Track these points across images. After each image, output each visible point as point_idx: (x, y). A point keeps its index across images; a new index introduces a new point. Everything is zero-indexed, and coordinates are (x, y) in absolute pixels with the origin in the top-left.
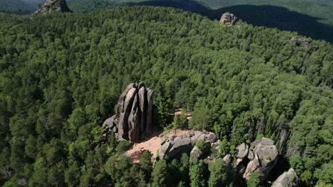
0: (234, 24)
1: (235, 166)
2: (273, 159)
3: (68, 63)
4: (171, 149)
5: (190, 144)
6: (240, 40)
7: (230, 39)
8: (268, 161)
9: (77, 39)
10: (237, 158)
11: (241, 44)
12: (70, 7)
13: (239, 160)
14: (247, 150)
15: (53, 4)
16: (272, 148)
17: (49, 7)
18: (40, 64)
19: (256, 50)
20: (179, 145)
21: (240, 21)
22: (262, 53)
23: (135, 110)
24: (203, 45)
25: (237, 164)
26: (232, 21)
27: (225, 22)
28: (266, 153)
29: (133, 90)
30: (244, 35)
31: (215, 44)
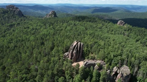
0: (123, 25)
1: (112, 75)
2: (128, 74)
3: (54, 34)
4: (87, 64)
5: (95, 64)
6: (125, 32)
7: (121, 31)
8: (126, 75)
9: (58, 26)
10: (113, 72)
11: (125, 33)
12: (57, 15)
13: (114, 73)
14: (117, 69)
15: (51, 14)
16: (128, 70)
17: (50, 15)
18: (44, 34)
19: (132, 36)
20: (90, 63)
21: (126, 24)
22: (135, 38)
23: (76, 49)
24: (108, 32)
25: (113, 74)
26: (123, 24)
27: (119, 24)
28: (125, 72)
29: (76, 43)
30: (127, 30)
31: (113, 32)
